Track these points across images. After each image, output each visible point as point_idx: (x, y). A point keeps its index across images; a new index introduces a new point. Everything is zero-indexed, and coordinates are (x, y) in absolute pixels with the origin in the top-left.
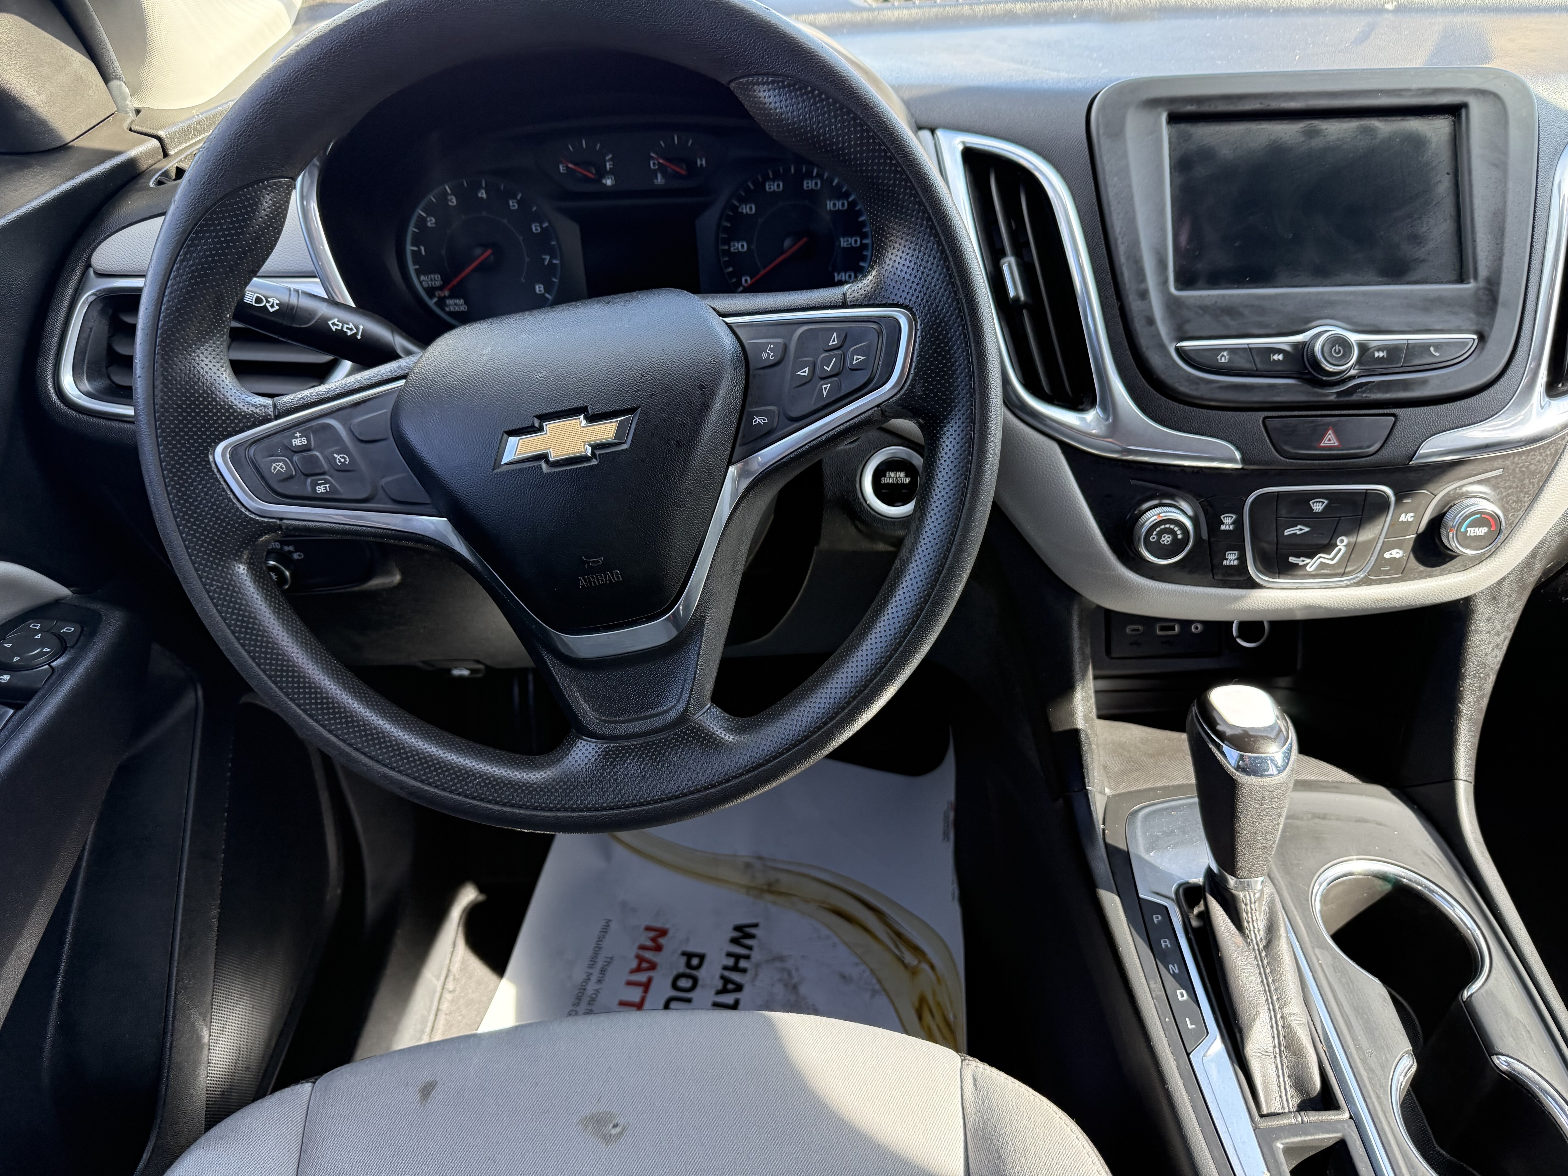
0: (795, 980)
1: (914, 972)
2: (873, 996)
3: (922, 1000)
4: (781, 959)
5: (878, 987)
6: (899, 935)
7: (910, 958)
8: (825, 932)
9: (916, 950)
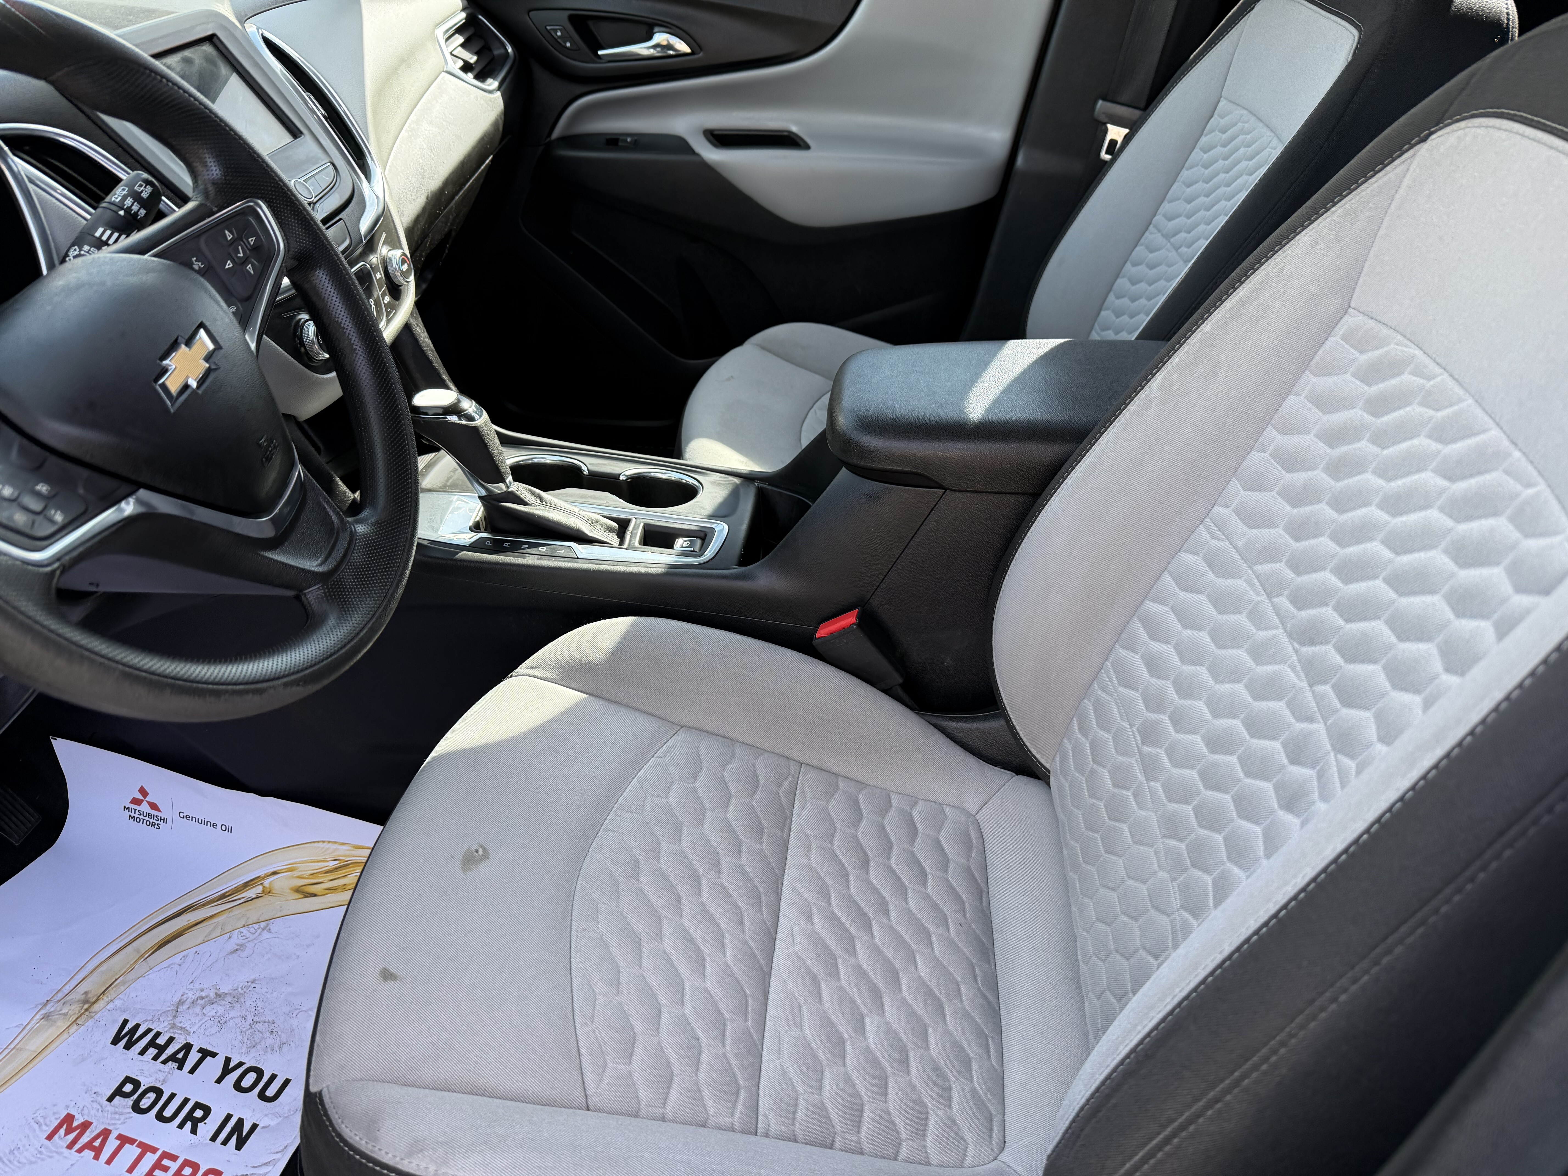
0: (212, 995)
1: (267, 892)
2: (269, 931)
3: (298, 890)
4: (181, 1003)
5: (263, 925)
6: (223, 896)
7: (251, 893)
8: (177, 959)
9: (247, 885)
